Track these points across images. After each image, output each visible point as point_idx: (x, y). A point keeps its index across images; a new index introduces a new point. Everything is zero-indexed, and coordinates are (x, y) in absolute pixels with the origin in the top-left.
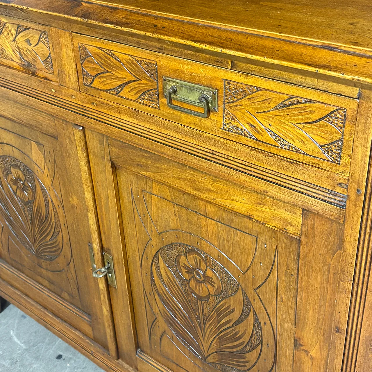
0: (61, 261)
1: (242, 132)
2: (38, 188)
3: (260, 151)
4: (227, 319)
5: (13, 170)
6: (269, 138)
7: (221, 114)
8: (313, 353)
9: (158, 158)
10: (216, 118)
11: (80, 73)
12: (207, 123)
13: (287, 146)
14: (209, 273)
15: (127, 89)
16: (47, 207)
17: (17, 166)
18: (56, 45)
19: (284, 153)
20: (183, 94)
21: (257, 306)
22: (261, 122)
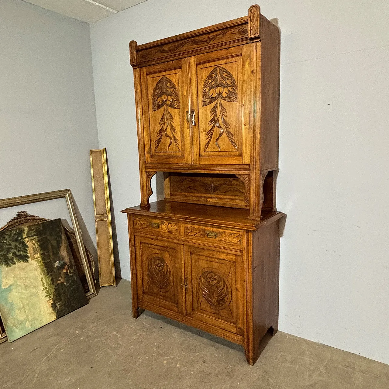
0: (169, 287)
1: (222, 241)
2: (165, 265)
3: (226, 244)
4: (219, 289)
5: (157, 261)
6: (228, 241)
7: (218, 237)
8: (240, 291)
9: (203, 249)
10: (218, 238)
11: (186, 232)
12: (215, 240)
13: (232, 242)
14: (215, 277)
15: (197, 235)
16: (167, 271)
17: (158, 260)
18: (180, 227)
19: (231, 244)
20: (210, 234)
21: (227, 283)
22: (227, 238)
